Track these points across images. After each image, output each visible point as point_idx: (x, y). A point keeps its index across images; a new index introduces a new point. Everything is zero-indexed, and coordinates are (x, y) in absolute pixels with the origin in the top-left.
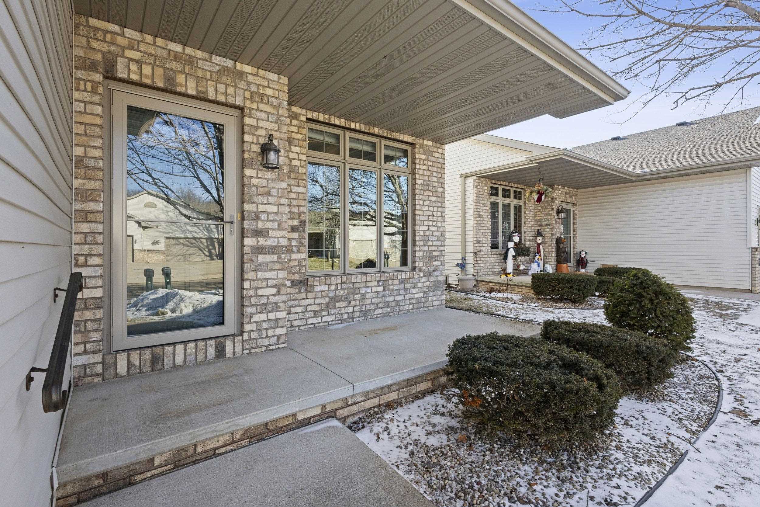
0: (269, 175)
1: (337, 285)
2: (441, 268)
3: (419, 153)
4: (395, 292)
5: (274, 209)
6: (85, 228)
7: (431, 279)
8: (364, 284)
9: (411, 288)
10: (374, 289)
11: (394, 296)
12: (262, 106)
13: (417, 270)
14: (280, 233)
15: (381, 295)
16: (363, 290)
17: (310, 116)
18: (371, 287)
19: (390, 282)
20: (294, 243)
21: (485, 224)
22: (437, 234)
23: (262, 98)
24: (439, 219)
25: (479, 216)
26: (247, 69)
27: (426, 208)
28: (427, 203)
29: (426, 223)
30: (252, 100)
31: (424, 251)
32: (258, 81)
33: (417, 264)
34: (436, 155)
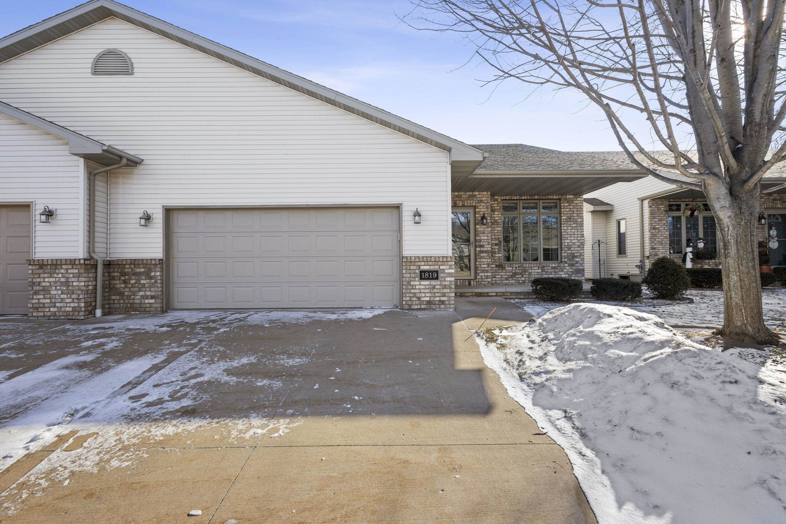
0: (484, 227)
1: (516, 267)
2: (581, 262)
3: (563, 203)
5: (486, 238)
7: (574, 268)
8: (530, 268)
9: (559, 271)
10: (536, 271)
11: (548, 275)
13: (563, 263)
14: (488, 246)
16: (530, 271)
17: (502, 198)
18: (534, 269)
19: (546, 268)
20: (496, 250)
21: (662, 234)
22: (577, 244)
23: (481, 201)
24: (579, 236)
25: (655, 229)
26: (477, 193)
27: (570, 231)
28: (570, 228)
29: (569, 238)
30: (478, 203)
31: (568, 253)
32: (480, 196)
33: (563, 260)
34: (576, 202)
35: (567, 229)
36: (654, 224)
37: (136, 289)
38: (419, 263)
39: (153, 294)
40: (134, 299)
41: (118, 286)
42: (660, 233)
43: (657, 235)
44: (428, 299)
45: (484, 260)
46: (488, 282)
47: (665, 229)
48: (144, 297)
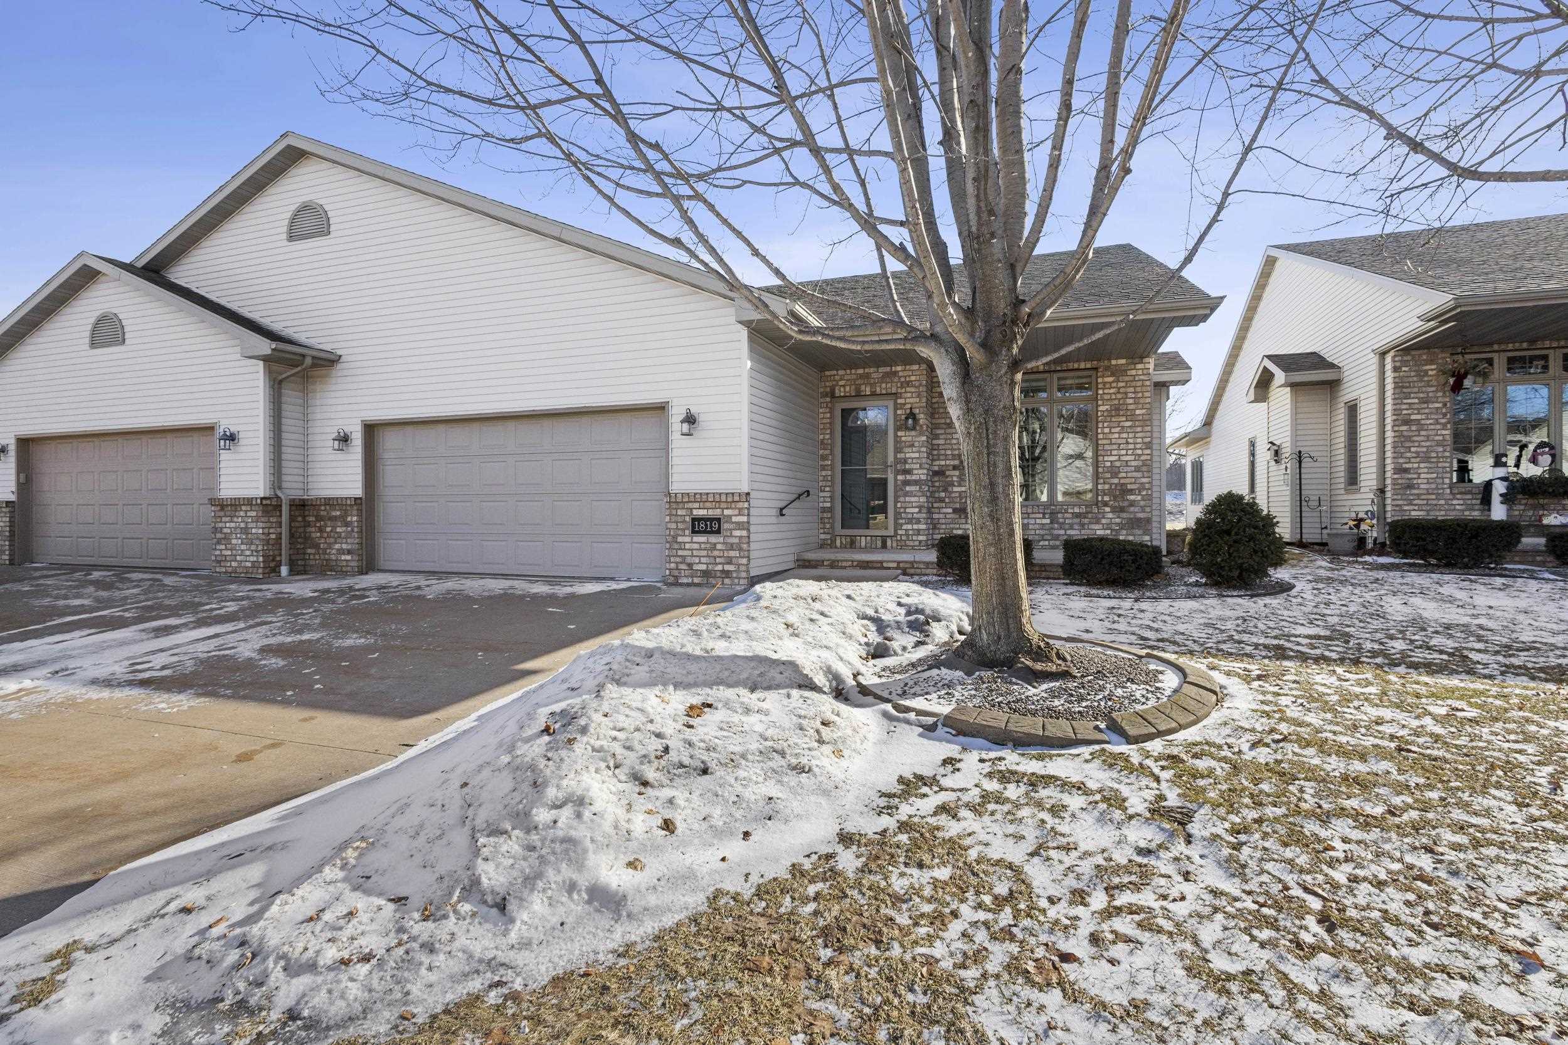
0: (913, 433)
2: (1142, 503)
4: (1067, 527)
6: (824, 473)
9: (1090, 523)
10: (1038, 521)
12: (908, 389)
14: (921, 472)
15: (1047, 527)
19: (1060, 515)
21: (1428, 436)
22: (1133, 463)
23: (908, 384)
24: (1138, 446)
25: (1407, 422)
26: (899, 368)
27: (1116, 436)
28: (1117, 430)
29: (1115, 452)
30: (902, 387)
31: (1111, 484)
32: (906, 373)
33: (1100, 498)
34: (1133, 372)
35: (1110, 433)
36: (1405, 412)
37: (332, 540)
38: (690, 505)
39: (349, 547)
40: (329, 554)
41: (313, 535)
42: (1423, 433)
43: (1415, 439)
44: (704, 567)
45: (913, 499)
46: (920, 542)
47: (1438, 423)
48: (341, 552)
